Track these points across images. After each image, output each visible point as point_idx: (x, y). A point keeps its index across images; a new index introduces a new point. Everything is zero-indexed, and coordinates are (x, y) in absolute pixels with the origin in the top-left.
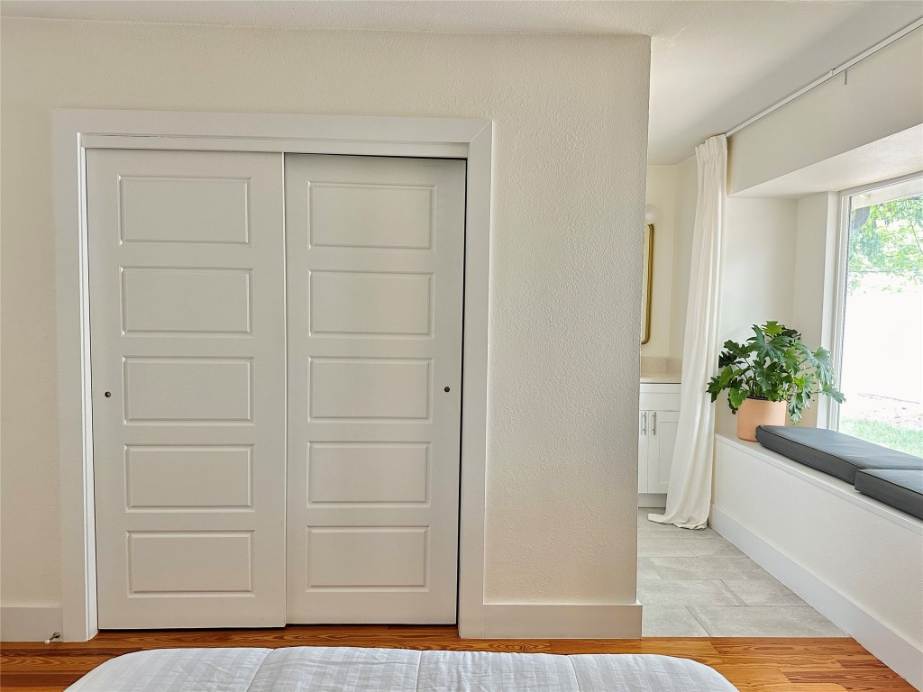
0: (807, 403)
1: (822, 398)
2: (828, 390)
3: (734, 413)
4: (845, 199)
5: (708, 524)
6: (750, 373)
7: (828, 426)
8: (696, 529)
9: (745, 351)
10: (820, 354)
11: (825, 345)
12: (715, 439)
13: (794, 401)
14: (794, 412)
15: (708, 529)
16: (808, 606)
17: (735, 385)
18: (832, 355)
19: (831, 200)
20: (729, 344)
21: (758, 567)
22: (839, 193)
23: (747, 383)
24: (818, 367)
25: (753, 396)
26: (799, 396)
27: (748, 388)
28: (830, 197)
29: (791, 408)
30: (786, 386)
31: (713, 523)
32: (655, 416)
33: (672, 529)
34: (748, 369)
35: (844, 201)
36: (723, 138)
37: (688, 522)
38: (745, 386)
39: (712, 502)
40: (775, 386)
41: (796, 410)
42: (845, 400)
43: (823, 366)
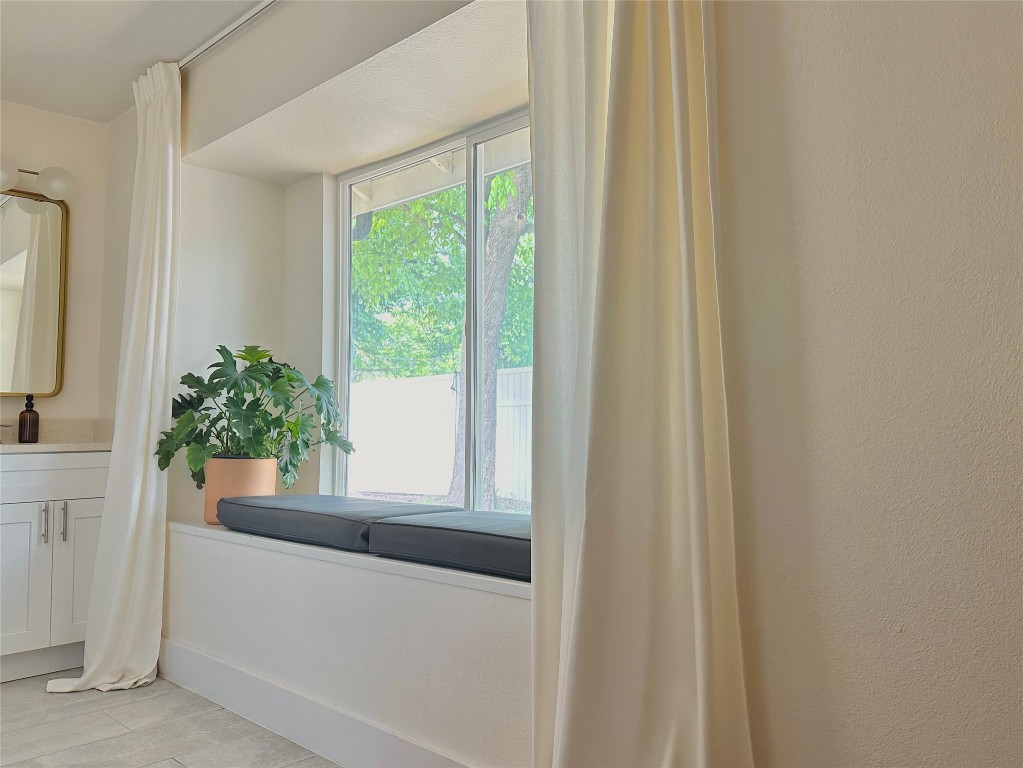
0: (304, 455)
1: (326, 448)
2: (331, 437)
3: (199, 487)
4: (344, 186)
5: (159, 673)
6: (223, 423)
7: (333, 492)
8: (136, 687)
9: (212, 390)
10: (320, 383)
11: (327, 374)
12: (168, 531)
13: (286, 456)
14: (287, 471)
15: (159, 682)
16: (315, 757)
17: (200, 439)
18: (336, 386)
19: (327, 185)
20: (189, 380)
21: (237, 718)
22: (337, 177)
23: (218, 436)
24: (318, 399)
25: (225, 454)
26: (294, 447)
27: (219, 444)
28: (325, 180)
29: (283, 464)
30: (274, 433)
31: (167, 669)
32: (65, 509)
33: (95, 695)
34: (219, 418)
35: (343, 188)
36: (175, 68)
37: (121, 678)
38: (213, 440)
39: (164, 635)
40: (258, 433)
41: (290, 467)
42: (354, 450)
43: (324, 399)
